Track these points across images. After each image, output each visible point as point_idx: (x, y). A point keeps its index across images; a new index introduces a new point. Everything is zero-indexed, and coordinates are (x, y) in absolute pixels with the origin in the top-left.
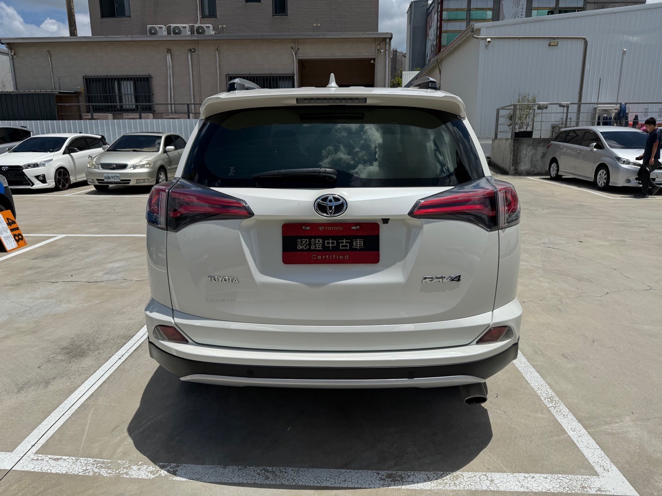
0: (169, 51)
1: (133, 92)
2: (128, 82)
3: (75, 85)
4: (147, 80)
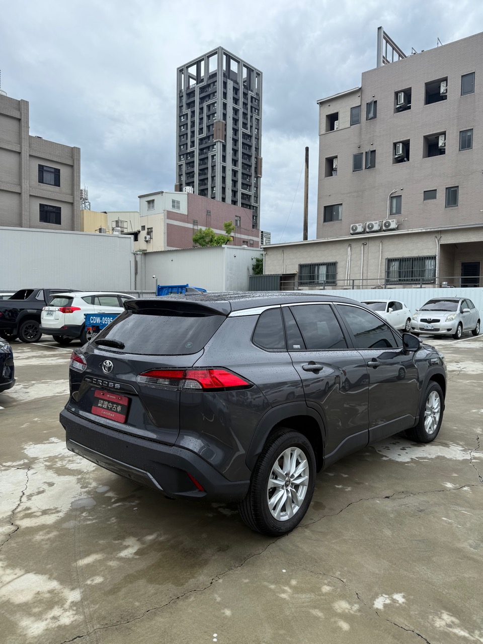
0: (350, 245)
1: (325, 273)
2: (323, 266)
3: (294, 270)
4: (334, 265)
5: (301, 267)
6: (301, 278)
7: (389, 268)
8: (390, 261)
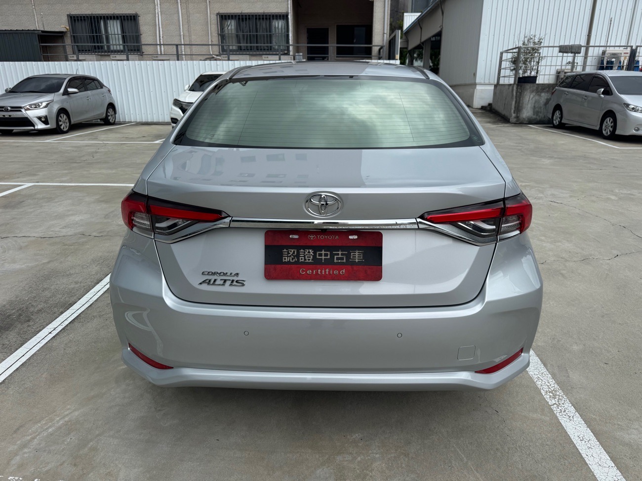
1: (120, 33)
2: (115, 21)
3: (61, 24)
4: (134, 19)
5: (74, 19)
6: (75, 39)
7: (222, 29)
8: (224, 18)
